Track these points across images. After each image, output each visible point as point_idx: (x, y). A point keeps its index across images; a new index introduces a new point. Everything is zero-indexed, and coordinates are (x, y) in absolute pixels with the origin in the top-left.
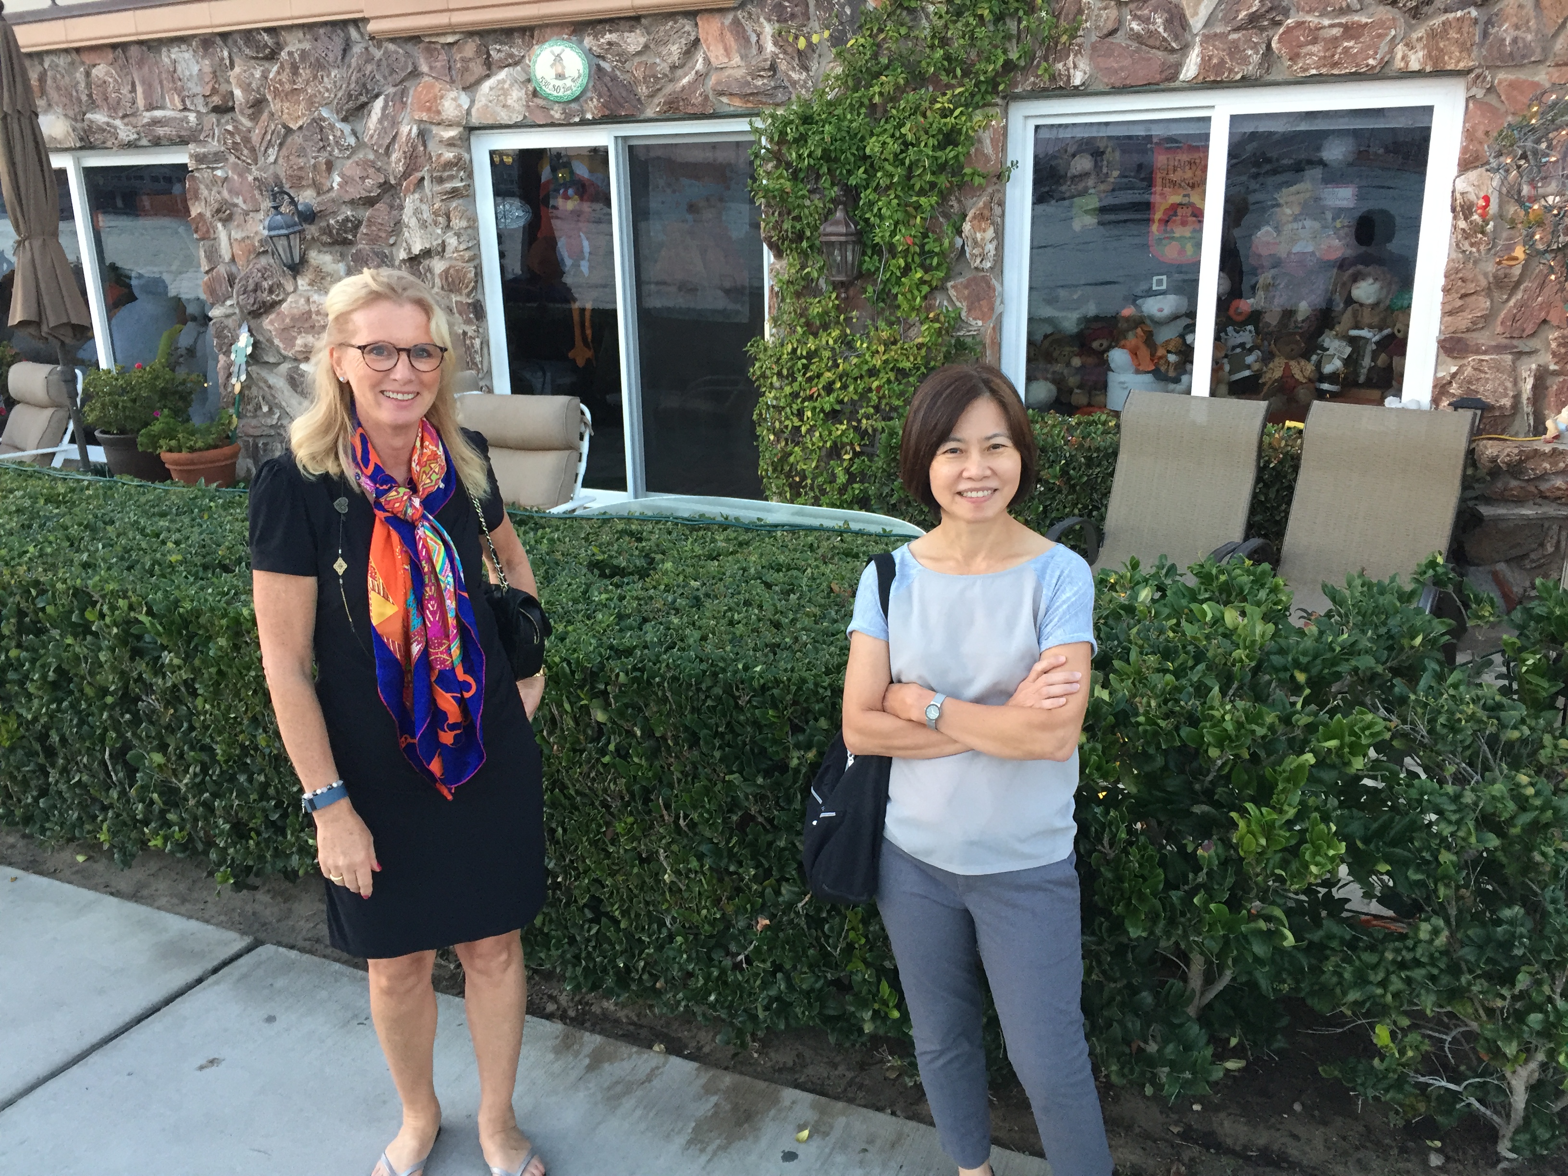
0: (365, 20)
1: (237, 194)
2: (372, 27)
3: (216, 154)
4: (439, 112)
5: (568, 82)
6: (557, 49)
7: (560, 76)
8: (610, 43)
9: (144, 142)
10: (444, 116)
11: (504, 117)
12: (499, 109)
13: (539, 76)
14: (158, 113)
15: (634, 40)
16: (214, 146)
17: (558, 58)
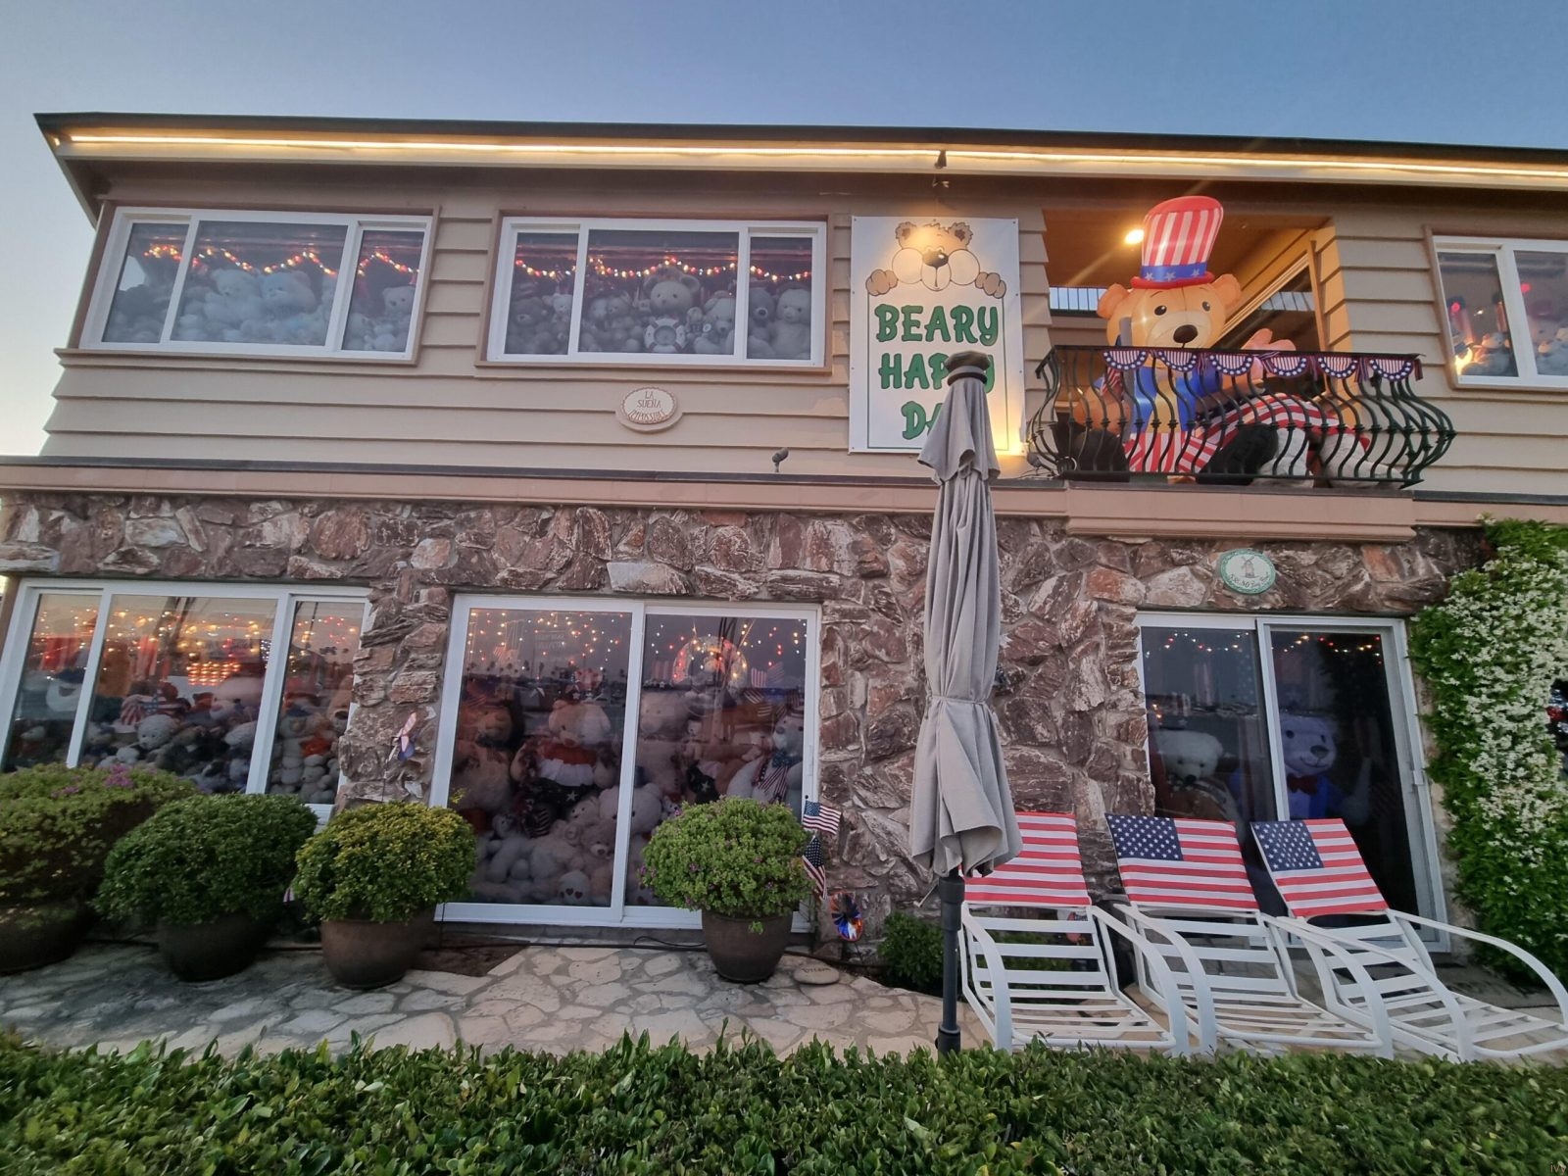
0: (1066, 519)
1: (880, 647)
2: (1072, 524)
3: (861, 611)
4: (1118, 593)
5: (1257, 581)
6: (1248, 556)
7: (1249, 576)
8: (1287, 557)
9: (764, 595)
10: (1122, 597)
11: (1182, 601)
12: (1178, 595)
13: (1229, 574)
14: (791, 573)
15: (1307, 558)
16: (859, 604)
17: (1248, 562)
